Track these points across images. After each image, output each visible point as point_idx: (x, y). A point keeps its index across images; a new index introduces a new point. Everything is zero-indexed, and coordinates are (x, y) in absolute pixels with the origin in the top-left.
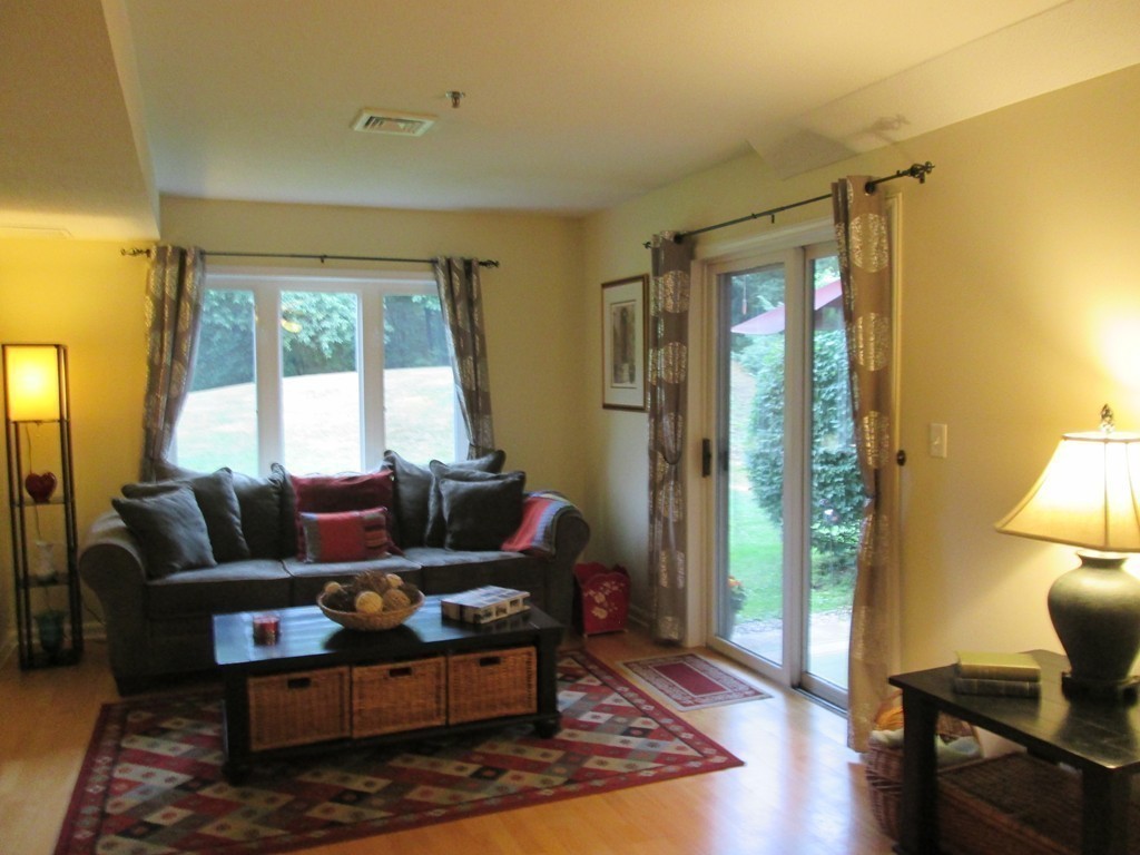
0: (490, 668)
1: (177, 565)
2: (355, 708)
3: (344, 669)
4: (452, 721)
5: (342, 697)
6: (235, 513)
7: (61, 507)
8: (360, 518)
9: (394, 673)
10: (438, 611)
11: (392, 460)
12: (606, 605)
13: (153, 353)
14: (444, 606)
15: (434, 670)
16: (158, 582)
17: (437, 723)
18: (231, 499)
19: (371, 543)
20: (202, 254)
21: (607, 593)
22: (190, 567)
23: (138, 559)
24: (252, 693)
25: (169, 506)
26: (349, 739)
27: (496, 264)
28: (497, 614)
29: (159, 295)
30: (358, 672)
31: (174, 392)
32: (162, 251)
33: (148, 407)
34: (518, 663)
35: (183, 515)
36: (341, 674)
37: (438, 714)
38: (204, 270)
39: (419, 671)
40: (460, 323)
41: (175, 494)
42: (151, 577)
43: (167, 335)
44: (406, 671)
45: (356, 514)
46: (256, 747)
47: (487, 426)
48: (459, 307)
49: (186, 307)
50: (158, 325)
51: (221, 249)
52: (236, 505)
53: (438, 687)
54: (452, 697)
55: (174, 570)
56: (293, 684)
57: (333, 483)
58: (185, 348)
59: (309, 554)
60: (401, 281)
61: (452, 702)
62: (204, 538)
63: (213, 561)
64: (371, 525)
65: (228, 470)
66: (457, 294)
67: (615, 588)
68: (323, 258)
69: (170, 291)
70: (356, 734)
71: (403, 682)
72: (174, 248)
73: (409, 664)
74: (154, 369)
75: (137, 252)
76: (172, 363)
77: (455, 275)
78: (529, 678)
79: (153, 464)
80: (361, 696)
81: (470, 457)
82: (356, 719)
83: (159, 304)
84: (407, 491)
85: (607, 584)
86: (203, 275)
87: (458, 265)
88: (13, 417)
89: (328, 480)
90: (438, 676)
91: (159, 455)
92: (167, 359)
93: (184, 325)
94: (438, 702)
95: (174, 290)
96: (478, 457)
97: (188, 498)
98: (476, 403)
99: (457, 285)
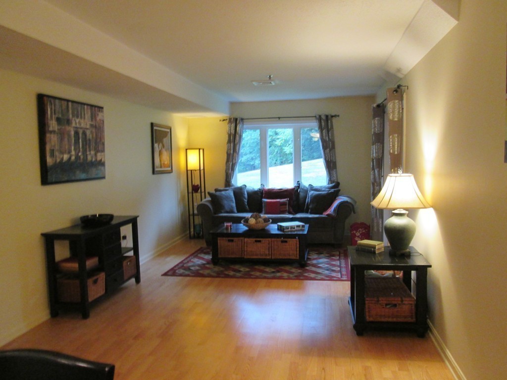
0: (284, 244)
1: (223, 211)
2: (245, 250)
3: (243, 238)
4: (273, 258)
5: (242, 246)
6: (245, 198)
7: (200, 194)
8: (279, 202)
9: (256, 241)
10: (277, 227)
11: (299, 184)
12: (360, 236)
13: (228, 150)
14: (278, 225)
15: (268, 242)
16: (217, 215)
17: (268, 257)
18: (245, 194)
19: (282, 210)
20: (242, 119)
21: (361, 232)
22: (227, 212)
23: (212, 209)
24: (219, 241)
25: (224, 195)
26: (243, 258)
27: (338, 116)
28: (291, 229)
29: (229, 133)
30: (246, 239)
31: (234, 162)
32: (230, 119)
33: (227, 166)
34: (293, 244)
35: (228, 198)
36: (242, 240)
37: (269, 255)
38: (243, 124)
39: (263, 242)
40: (324, 137)
41: (227, 191)
42: (215, 214)
43: (232, 145)
44: (260, 241)
45: (278, 200)
46: (220, 256)
47: (334, 173)
48: (324, 131)
49: (237, 136)
50: (229, 142)
51: (247, 117)
52: (246, 196)
53: (269, 247)
54: (273, 250)
55: (221, 213)
56: (229, 241)
57: (275, 190)
58: (237, 148)
59: (263, 212)
60: (304, 124)
61: (273, 252)
62: (234, 205)
63: (236, 212)
64: (283, 204)
65: (246, 186)
66: (323, 126)
67: (364, 231)
68: (279, 118)
69: (233, 132)
70: (245, 257)
71: (259, 244)
72: (234, 119)
73: (261, 239)
74: (228, 155)
75: (224, 120)
76: (233, 154)
77: (322, 121)
78: (297, 248)
79: (228, 183)
80: (247, 247)
81: (329, 184)
82: (245, 253)
83: (230, 136)
84: (302, 194)
85: (361, 230)
86: (243, 126)
87: (323, 117)
88: (188, 169)
89: (273, 189)
90: (269, 244)
91: (230, 181)
92: (232, 152)
93: (237, 141)
94: (269, 252)
95: (234, 131)
96: (331, 184)
97: (231, 193)
98: (331, 166)
99: (323, 124)
